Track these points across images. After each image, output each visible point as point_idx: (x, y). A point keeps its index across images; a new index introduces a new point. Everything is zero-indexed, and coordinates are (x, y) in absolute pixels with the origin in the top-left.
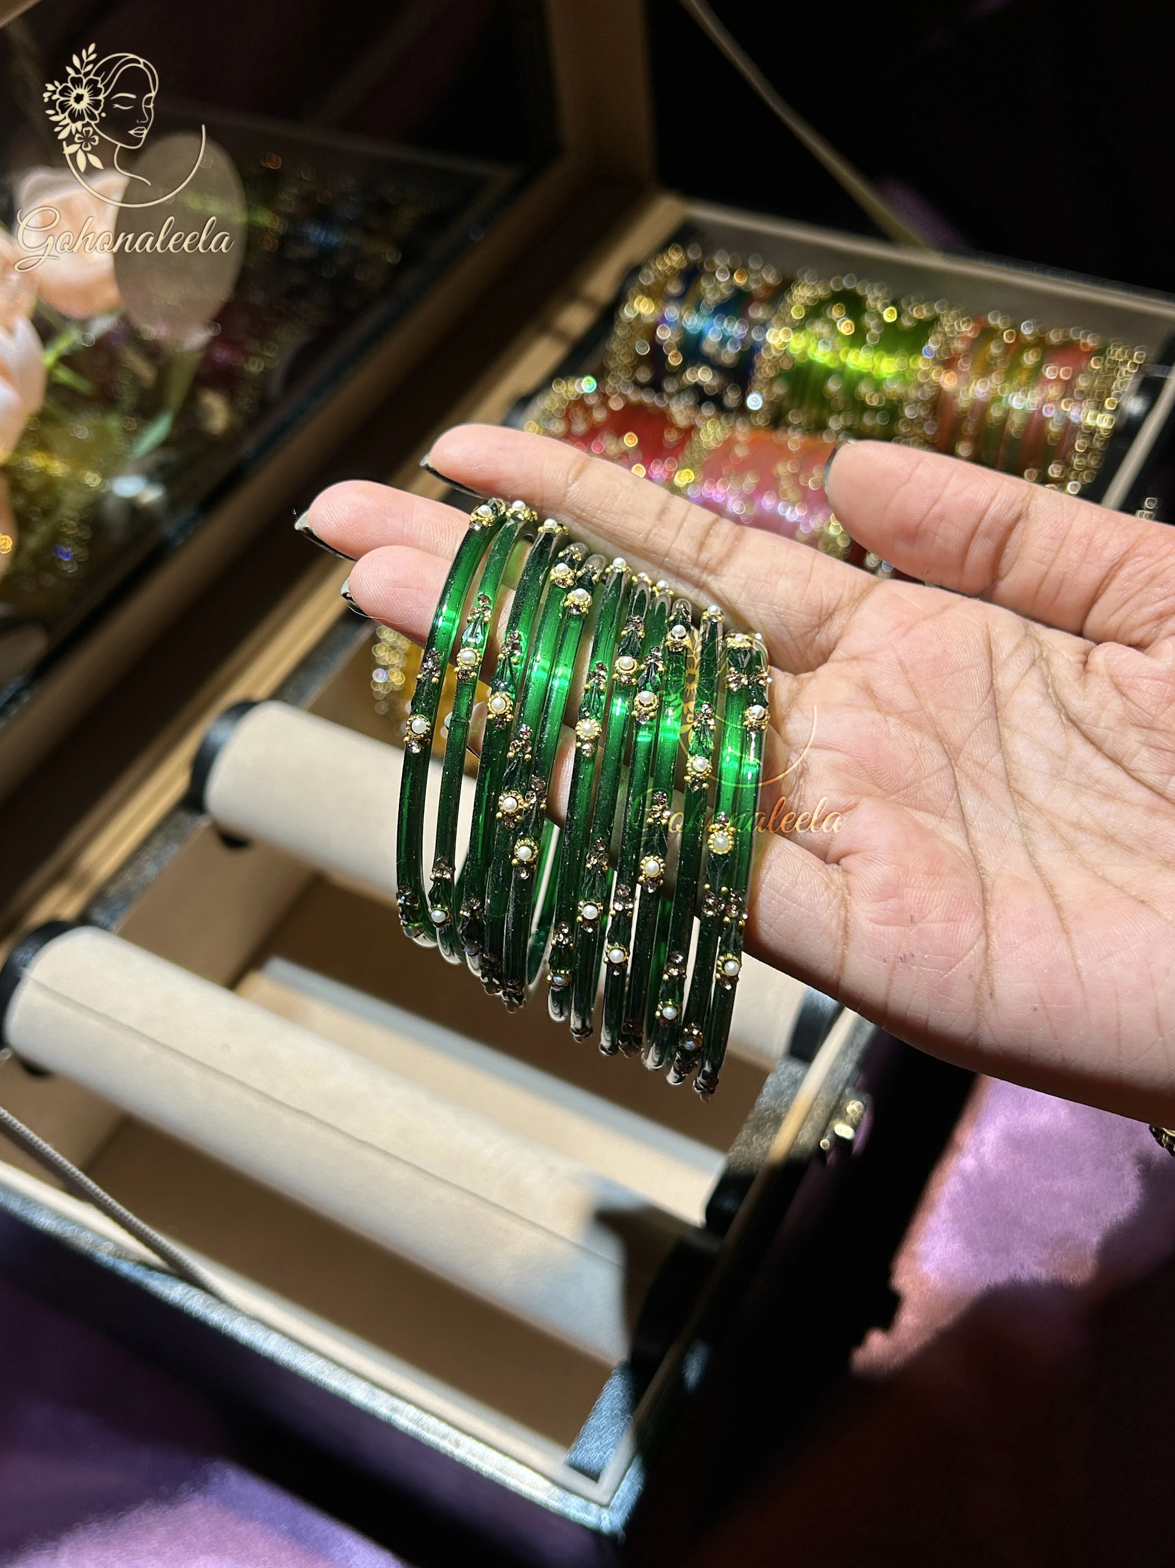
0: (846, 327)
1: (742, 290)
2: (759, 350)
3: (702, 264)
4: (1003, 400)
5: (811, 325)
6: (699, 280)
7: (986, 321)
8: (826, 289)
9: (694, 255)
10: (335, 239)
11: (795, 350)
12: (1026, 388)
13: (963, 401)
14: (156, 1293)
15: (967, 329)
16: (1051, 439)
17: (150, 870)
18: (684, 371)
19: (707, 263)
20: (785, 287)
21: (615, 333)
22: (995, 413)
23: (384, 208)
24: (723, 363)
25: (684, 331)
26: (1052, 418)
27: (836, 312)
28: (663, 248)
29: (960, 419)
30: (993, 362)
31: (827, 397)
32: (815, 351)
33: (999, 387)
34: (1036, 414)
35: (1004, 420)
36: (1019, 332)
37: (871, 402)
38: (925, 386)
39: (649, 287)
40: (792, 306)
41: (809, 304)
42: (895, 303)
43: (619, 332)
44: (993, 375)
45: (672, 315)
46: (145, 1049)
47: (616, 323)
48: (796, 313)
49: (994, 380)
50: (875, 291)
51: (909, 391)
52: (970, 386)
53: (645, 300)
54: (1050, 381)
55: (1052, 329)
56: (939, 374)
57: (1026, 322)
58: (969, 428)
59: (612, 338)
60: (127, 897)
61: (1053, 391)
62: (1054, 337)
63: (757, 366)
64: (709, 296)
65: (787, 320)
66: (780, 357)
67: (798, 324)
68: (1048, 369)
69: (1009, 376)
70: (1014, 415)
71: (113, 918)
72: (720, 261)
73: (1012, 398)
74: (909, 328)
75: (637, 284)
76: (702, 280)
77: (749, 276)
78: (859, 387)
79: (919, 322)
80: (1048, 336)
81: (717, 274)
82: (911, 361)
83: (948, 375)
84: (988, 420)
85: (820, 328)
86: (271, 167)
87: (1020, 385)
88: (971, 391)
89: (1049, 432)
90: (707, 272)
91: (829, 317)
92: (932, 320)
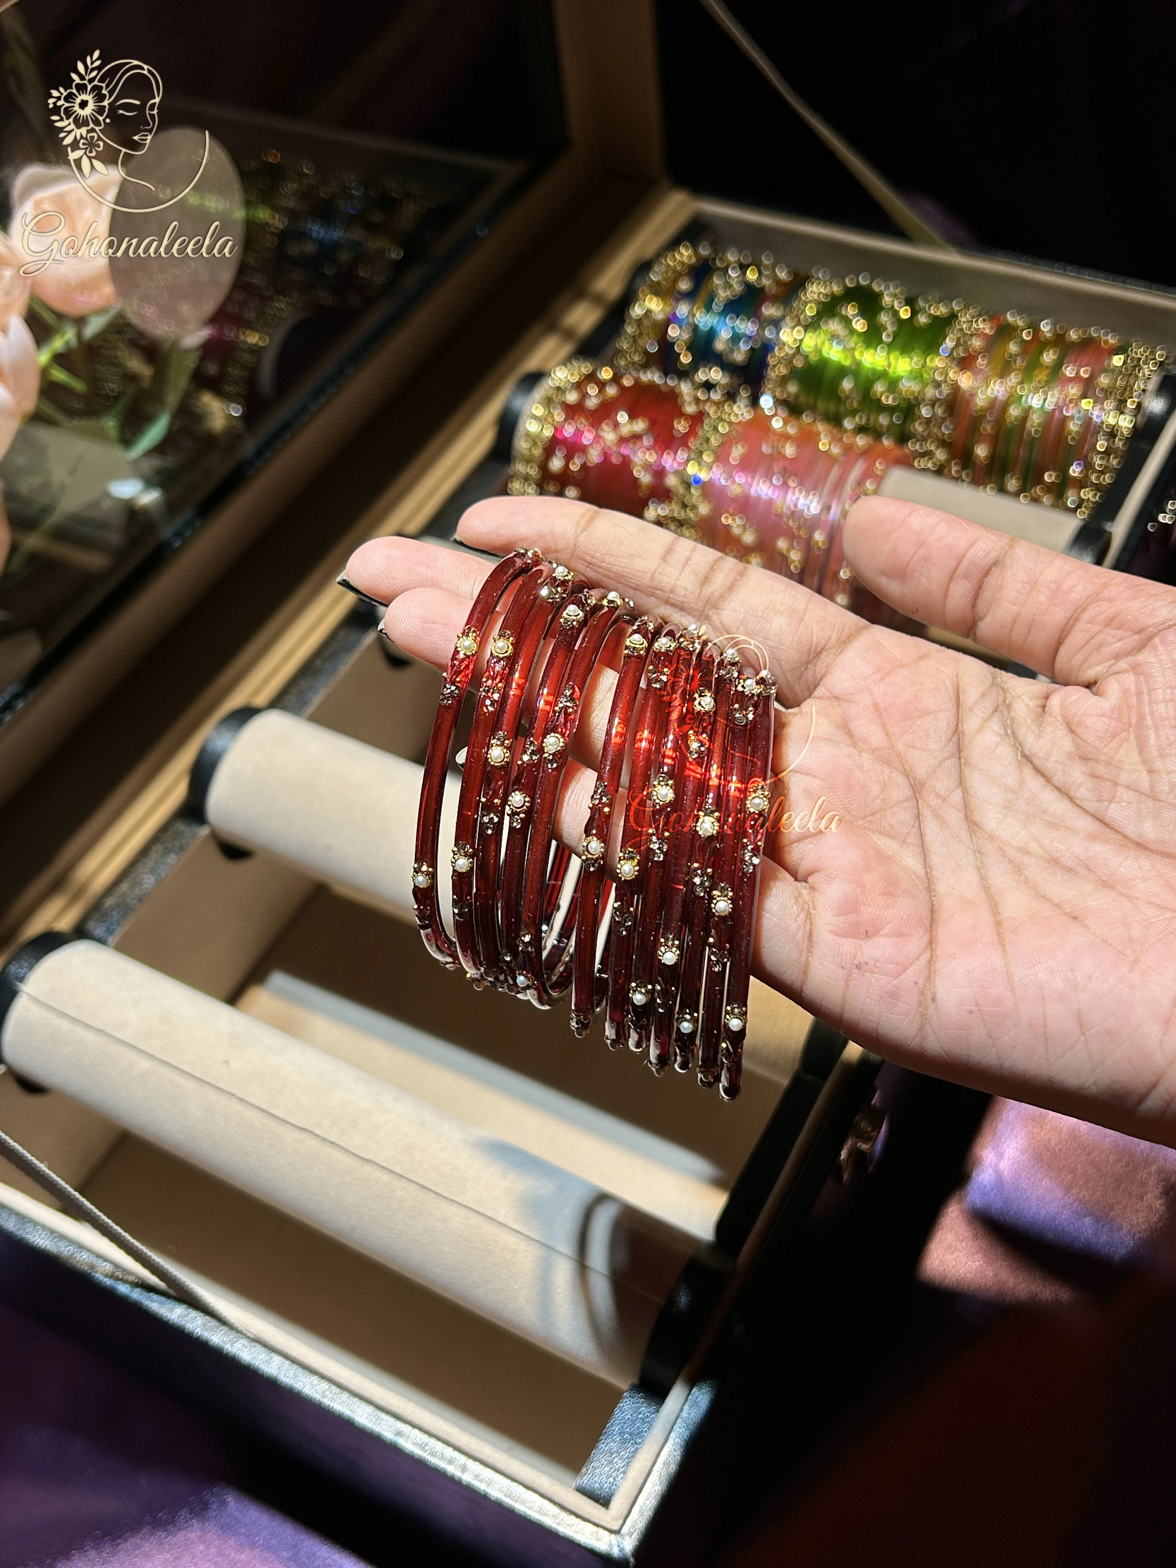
0: (860, 325)
1: (754, 286)
2: (774, 349)
3: (714, 260)
4: (1024, 399)
5: (827, 323)
6: (711, 277)
7: (1006, 320)
8: (839, 287)
9: (705, 251)
10: (337, 234)
11: (810, 347)
12: (1046, 388)
13: (981, 400)
14: (157, 1313)
15: (985, 327)
16: (1073, 438)
17: (148, 881)
18: (697, 370)
19: (720, 259)
20: (798, 283)
21: (626, 332)
22: (1014, 412)
23: (387, 204)
24: (735, 360)
25: (695, 328)
26: (1072, 417)
27: (850, 310)
28: (673, 244)
29: (977, 420)
30: (1012, 360)
31: (842, 396)
32: (830, 349)
33: (1019, 387)
34: (1057, 413)
35: (1024, 419)
36: (1036, 330)
37: (887, 401)
38: (943, 385)
39: (659, 283)
40: (806, 303)
41: (823, 300)
42: (910, 302)
43: (630, 329)
44: (1013, 375)
45: (683, 312)
46: (144, 1064)
47: (628, 321)
48: (810, 311)
49: (1013, 381)
50: (891, 289)
51: (926, 390)
52: (988, 387)
53: (655, 299)
54: (1071, 380)
55: (1072, 328)
56: (955, 372)
57: (1045, 321)
58: (987, 428)
59: (622, 338)
60: (125, 909)
61: (1074, 390)
62: (1073, 335)
63: (771, 366)
64: (720, 292)
65: (802, 317)
66: (794, 355)
67: (810, 320)
68: (1068, 369)
69: (1027, 374)
70: (1035, 415)
71: (110, 932)
72: (731, 257)
73: (1032, 398)
74: (926, 324)
75: (648, 282)
76: (715, 279)
77: (760, 273)
78: (875, 388)
79: (935, 319)
80: (1069, 335)
81: (730, 272)
82: (928, 360)
83: (965, 376)
84: (1007, 420)
85: (834, 326)
86: (271, 160)
87: (1039, 382)
88: (989, 390)
89: (1070, 433)
90: (718, 269)
91: (844, 313)
92: (947, 317)
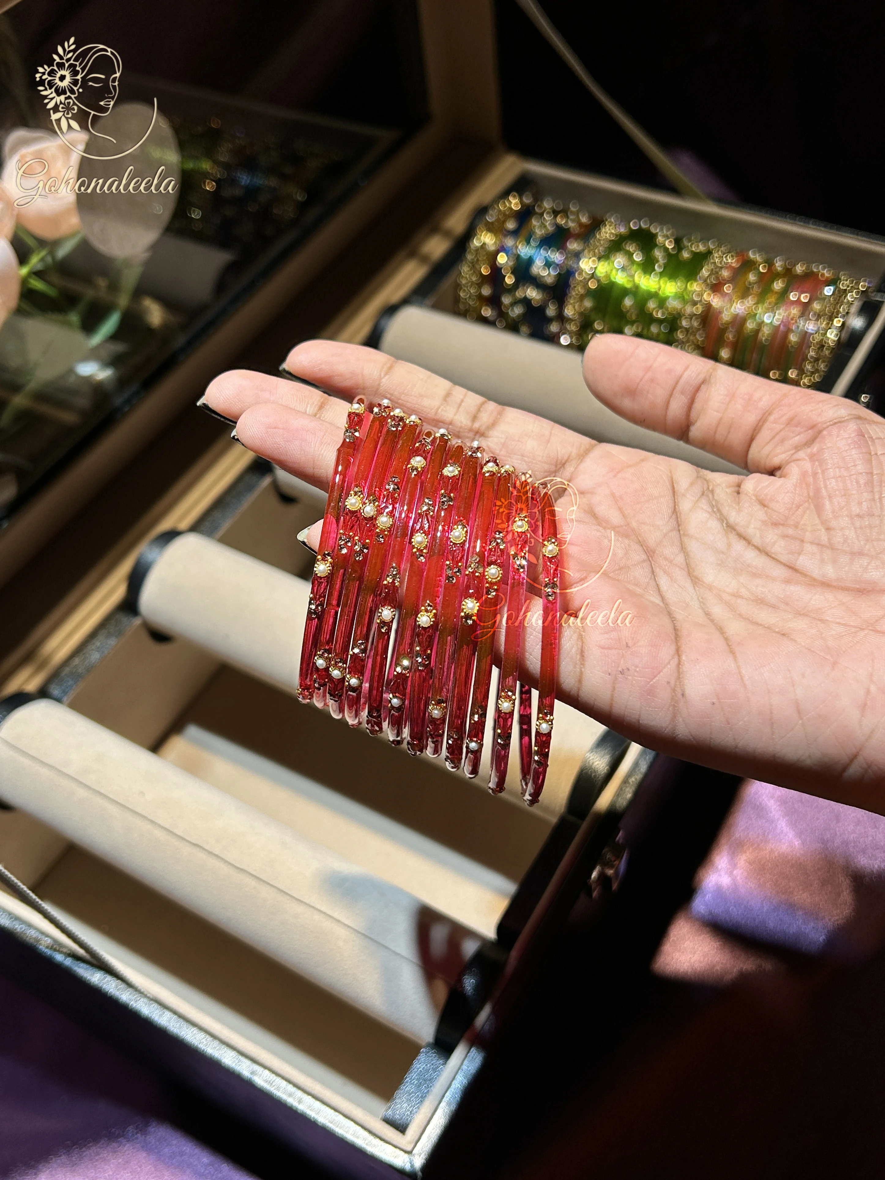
0: (639, 257)
1: (562, 228)
2: (575, 274)
3: (534, 206)
4: (758, 316)
5: (613, 255)
7: (748, 256)
8: (625, 229)
9: (528, 200)
11: (602, 273)
12: (775, 308)
13: (726, 316)
15: (733, 261)
16: (793, 346)
17: (95, 656)
18: (517, 288)
19: (539, 206)
20: (595, 226)
21: (466, 257)
22: (751, 325)
23: (296, 159)
24: (546, 282)
25: (518, 257)
26: (793, 332)
28: (505, 194)
29: (723, 329)
30: (751, 286)
31: (624, 311)
32: (616, 275)
33: (755, 307)
34: (782, 327)
35: (758, 331)
36: (771, 265)
37: (657, 315)
38: (699, 304)
39: (492, 223)
40: (600, 241)
41: (613, 238)
42: (677, 241)
43: (470, 257)
44: (751, 297)
45: (509, 244)
47: (467, 250)
48: (603, 246)
49: (750, 301)
50: (664, 231)
51: (686, 307)
52: (732, 305)
53: (489, 235)
54: (794, 303)
55: (798, 264)
56: (709, 295)
57: (778, 258)
58: (730, 336)
59: (464, 263)
61: (795, 311)
62: (799, 269)
63: (572, 287)
64: (537, 230)
65: (595, 251)
66: (590, 279)
67: (602, 253)
68: (792, 294)
69: (762, 297)
70: (766, 328)
71: (65, 693)
72: (547, 205)
73: (765, 315)
74: (688, 259)
75: (485, 222)
76: (533, 219)
77: (568, 218)
78: (649, 305)
79: (695, 254)
80: (796, 269)
81: (545, 216)
82: (689, 285)
83: (716, 297)
84: (745, 331)
85: (620, 258)
87: (770, 303)
88: (733, 308)
89: (791, 343)
90: (536, 213)
91: (627, 248)
92: (706, 253)
